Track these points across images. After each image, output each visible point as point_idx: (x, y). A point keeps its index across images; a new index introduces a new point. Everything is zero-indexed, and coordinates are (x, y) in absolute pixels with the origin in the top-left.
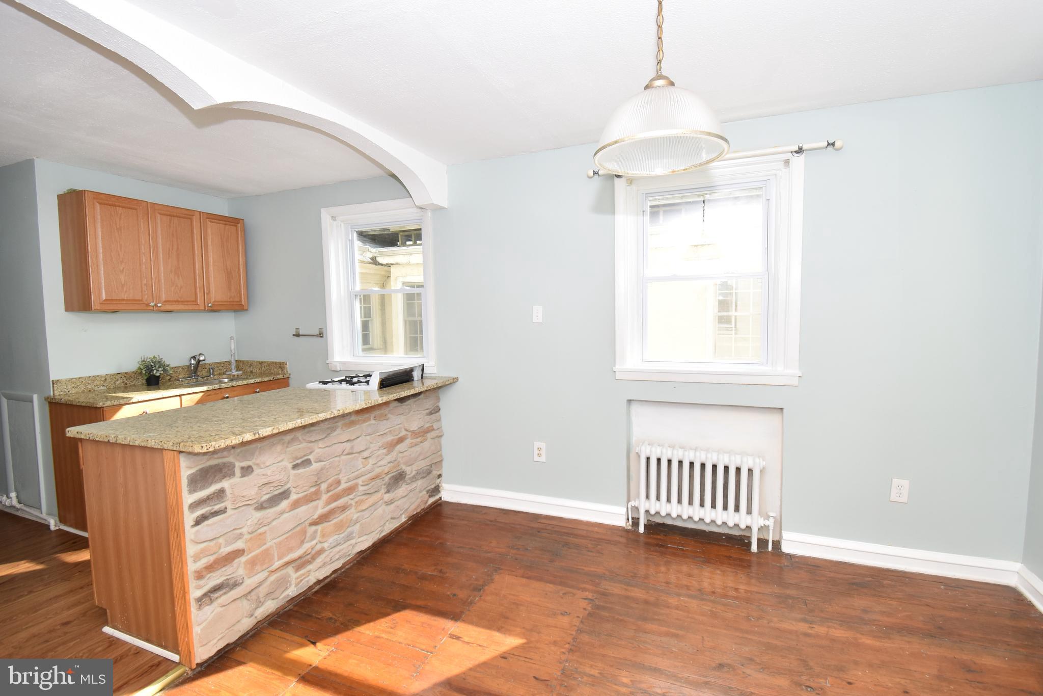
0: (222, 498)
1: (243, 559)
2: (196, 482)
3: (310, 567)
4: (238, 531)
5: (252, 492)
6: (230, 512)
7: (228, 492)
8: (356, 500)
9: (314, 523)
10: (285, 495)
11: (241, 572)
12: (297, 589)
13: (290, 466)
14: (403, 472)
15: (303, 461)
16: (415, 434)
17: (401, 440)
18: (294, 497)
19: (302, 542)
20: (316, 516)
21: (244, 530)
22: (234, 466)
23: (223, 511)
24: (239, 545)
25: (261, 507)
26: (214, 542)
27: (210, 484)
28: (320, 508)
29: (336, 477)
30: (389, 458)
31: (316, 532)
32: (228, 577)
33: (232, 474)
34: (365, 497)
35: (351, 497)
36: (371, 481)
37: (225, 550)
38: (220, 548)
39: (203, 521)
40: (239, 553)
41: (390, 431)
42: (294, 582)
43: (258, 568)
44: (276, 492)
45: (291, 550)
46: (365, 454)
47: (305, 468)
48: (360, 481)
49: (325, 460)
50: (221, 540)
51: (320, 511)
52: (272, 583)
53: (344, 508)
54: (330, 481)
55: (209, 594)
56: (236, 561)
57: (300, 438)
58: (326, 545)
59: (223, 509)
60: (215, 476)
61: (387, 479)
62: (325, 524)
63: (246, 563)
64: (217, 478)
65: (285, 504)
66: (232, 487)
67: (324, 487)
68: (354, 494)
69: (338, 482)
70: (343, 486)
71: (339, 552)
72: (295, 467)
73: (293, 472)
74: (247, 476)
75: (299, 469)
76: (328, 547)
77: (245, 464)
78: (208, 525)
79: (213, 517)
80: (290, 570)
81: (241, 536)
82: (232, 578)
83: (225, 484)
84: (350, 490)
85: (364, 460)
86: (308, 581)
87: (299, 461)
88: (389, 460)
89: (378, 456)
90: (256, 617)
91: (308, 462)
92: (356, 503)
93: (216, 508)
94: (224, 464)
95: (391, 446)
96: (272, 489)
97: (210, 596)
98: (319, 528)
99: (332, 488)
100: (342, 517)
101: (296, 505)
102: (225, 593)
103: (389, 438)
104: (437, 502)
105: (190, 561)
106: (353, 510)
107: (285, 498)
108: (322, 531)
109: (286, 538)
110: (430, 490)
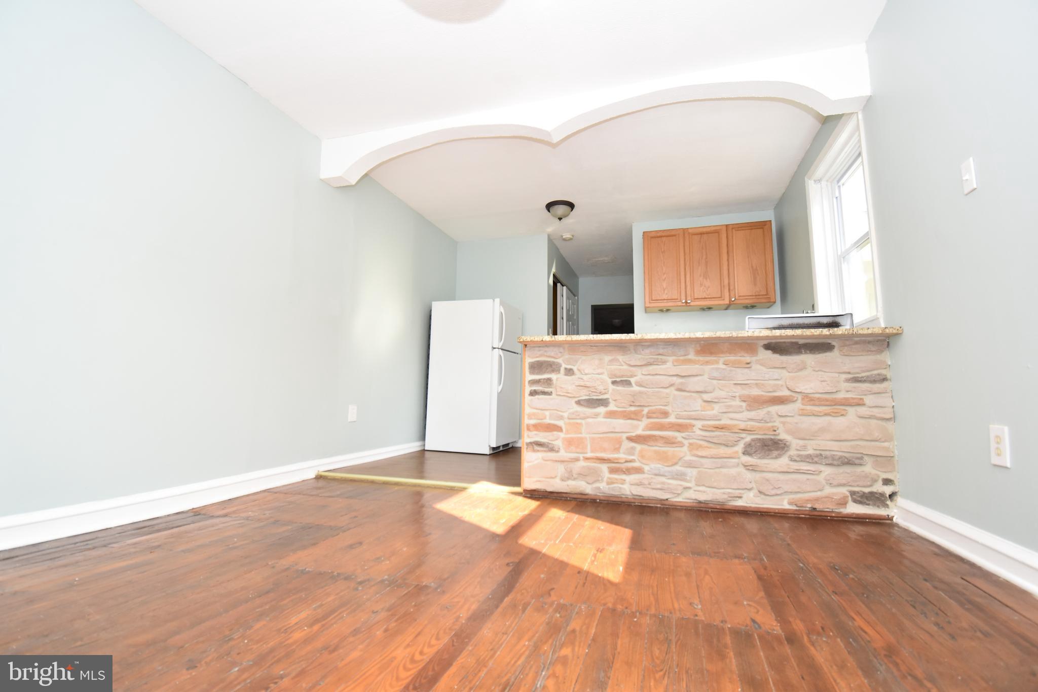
0: (551, 385)
1: (562, 435)
2: (534, 368)
3: (624, 477)
4: (561, 414)
5: (571, 388)
6: (554, 395)
7: (554, 381)
8: (691, 441)
9: (630, 439)
10: (603, 402)
11: (558, 443)
12: (609, 488)
13: (610, 381)
14: (781, 440)
15: (621, 381)
16: (808, 399)
17: (780, 401)
18: (612, 407)
19: (617, 450)
20: (634, 434)
21: (566, 415)
22: (561, 366)
23: (550, 394)
24: (560, 423)
25: (578, 403)
26: (542, 412)
27: (544, 373)
28: (640, 428)
29: (663, 407)
30: (752, 414)
31: (633, 448)
32: (550, 442)
33: (558, 371)
34: (706, 444)
35: (683, 435)
36: (714, 429)
37: (548, 421)
38: (545, 418)
39: (535, 395)
40: (559, 429)
41: (756, 384)
42: (605, 479)
43: (573, 448)
44: (595, 398)
45: (604, 450)
46: (706, 397)
47: (624, 387)
48: (699, 424)
49: (647, 386)
50: (547, 413)
51: (640, 432)
52: (584, 467)
53: (669, 442)
54: (654, 408)
55: (533, 444)
56: (555, 433)
57: (621, 360)
58: (646, 468)
59: (549, 392)
60: (547, 369)
61: (748, 438)
62: (645, 447)
63: (564, 439)
64: (548, 370)
65: (601, 410)
66: (557, 379)
67: (646, 410)
68: (687, 433)
69: (666, 414)
70: (672, 419)
71: (663, 483)
72: (614, 383)
73: (611, 387)
74: (570, 376)
75: (618, 386)
76: (648, 471)
77: (569, 367)
78: (538, 399)
79: (542, 395)
80: (604, 468)
81: (561, 418)
82: (552, 444)
83: (553, 376)
84: (680, 428)
85: (704, 404)
86: (620, 488)
87: (618, 379)
88: (750, 417)
89: (730, 406)
90: (568, 486)
91: (628, 383)
92: (690, 444)
93: (546, 390)
94: (554, 362)
95: (756, 402)
96: (590, 393)
97: (533, 446)
98: (638, 447)
99: (654, 415)
100: (669, 450)
101: (611, 415)
102: (545, 451)
103: (755, 392)
104: (881, 519)
105: (526, 417)
106: (685, 449)
107: (602, 405)
108: (641, 451)
109: (600, 438)
110: (858, 492)
